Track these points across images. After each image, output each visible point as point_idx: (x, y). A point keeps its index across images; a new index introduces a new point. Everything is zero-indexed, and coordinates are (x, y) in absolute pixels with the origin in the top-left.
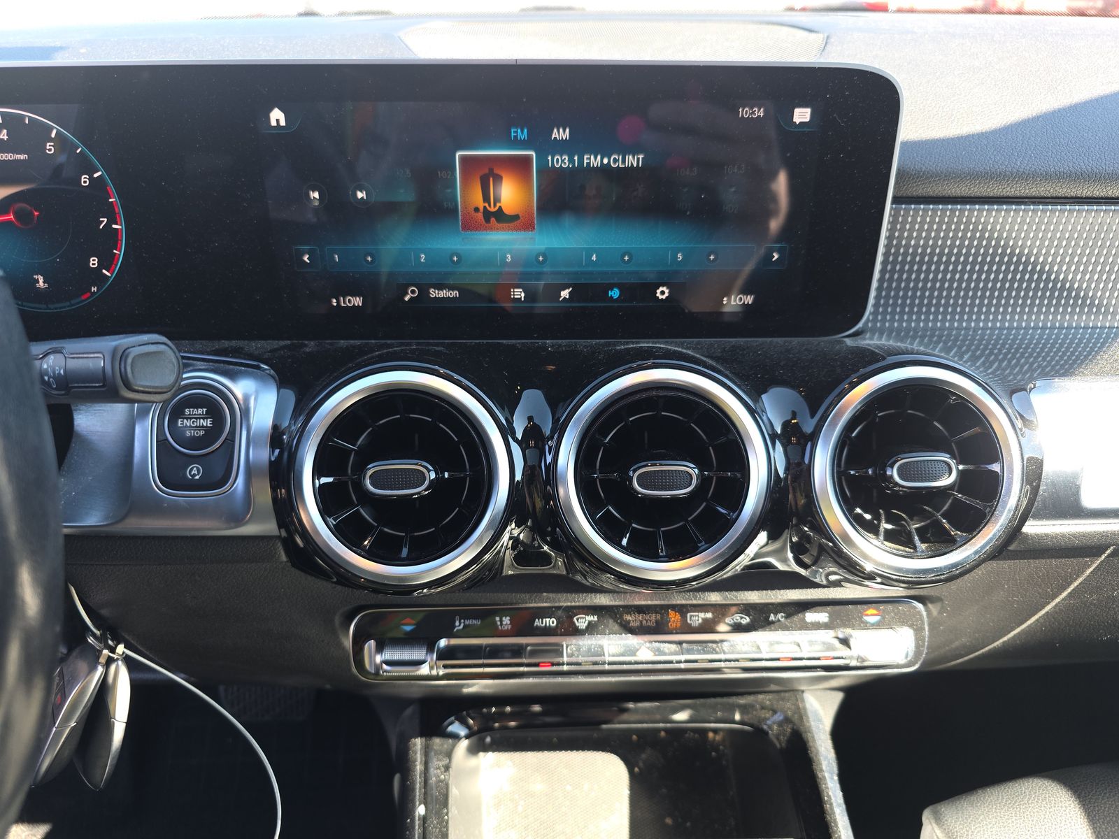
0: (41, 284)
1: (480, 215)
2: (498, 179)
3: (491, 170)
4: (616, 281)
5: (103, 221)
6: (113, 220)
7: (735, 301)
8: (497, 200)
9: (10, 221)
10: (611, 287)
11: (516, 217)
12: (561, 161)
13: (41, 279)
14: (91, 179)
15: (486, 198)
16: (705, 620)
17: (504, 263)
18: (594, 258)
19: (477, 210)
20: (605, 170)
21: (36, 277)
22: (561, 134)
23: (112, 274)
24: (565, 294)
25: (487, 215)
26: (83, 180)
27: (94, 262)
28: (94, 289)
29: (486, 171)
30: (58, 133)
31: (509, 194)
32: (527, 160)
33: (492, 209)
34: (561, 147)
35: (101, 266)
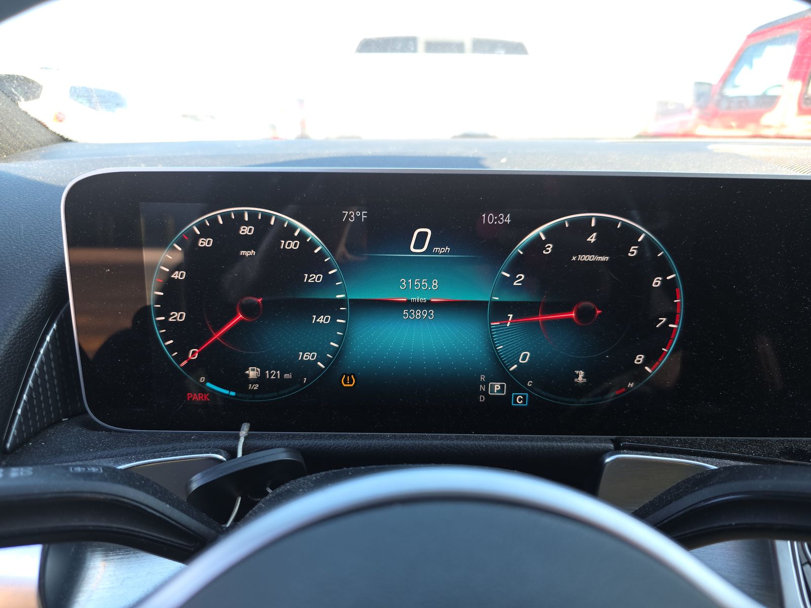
0: (580, 379)
5: (662, 320)
6: (672, 319)
9: (571, 319)
13: (581, 374)
14: (664, 281)
21: (577, 372)
23: (653, 371)
26: (655, 281)
27: (639, 359)
28: (631, 385)
30: (646, 237)
35: (646, 362)
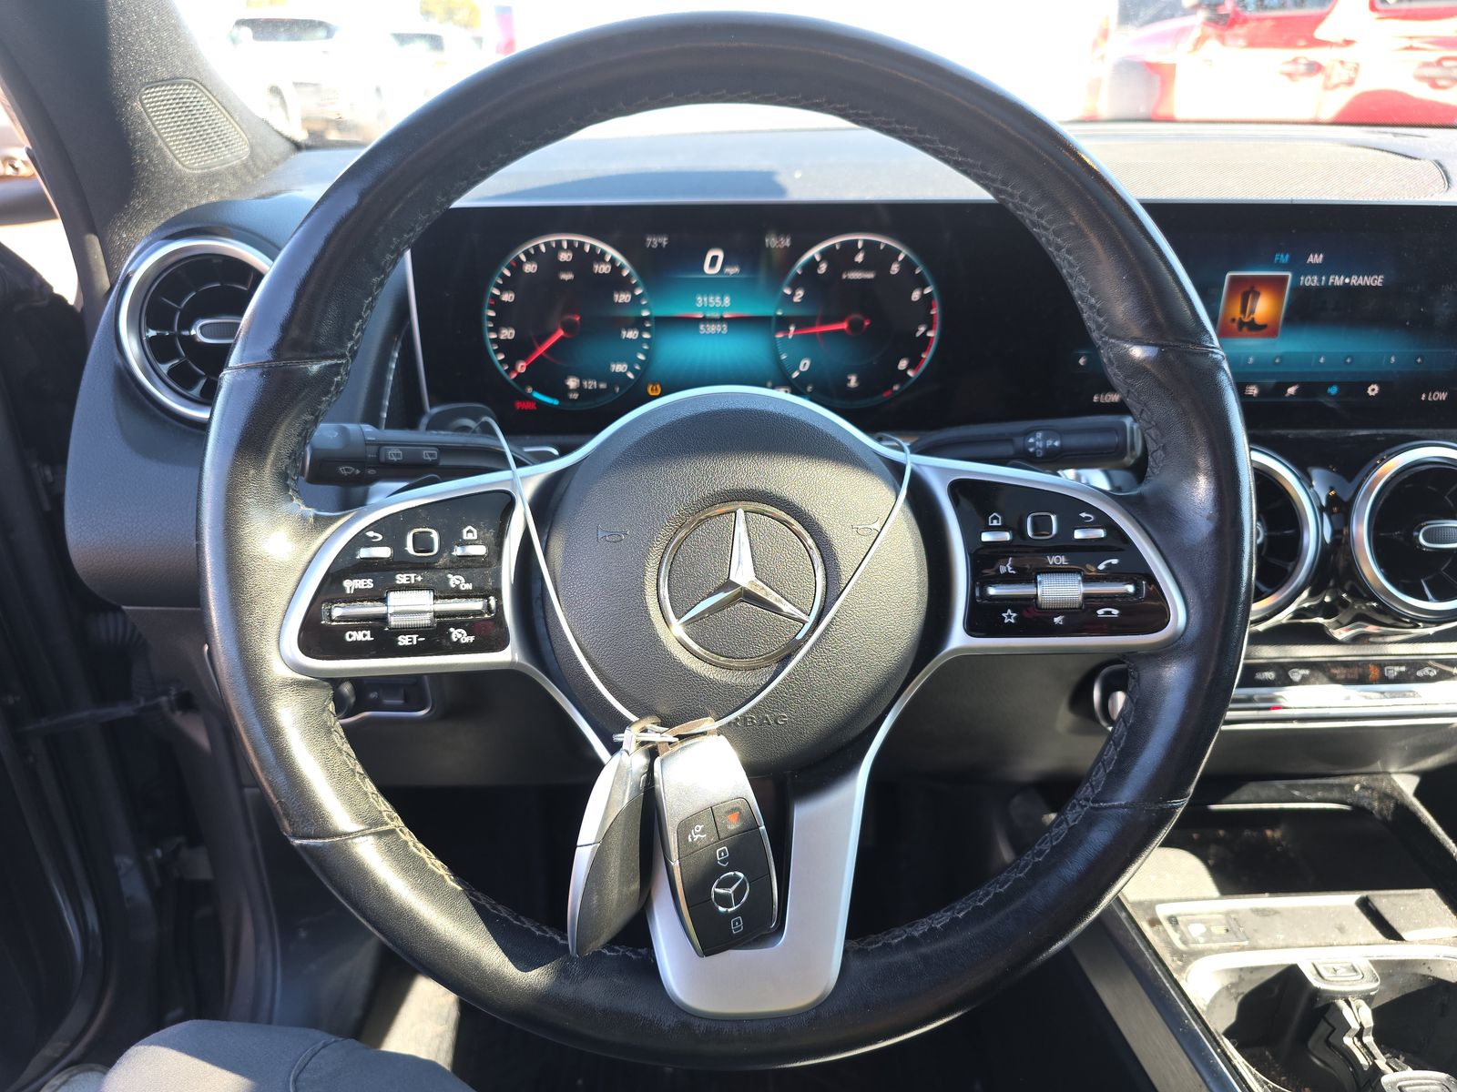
0: (853, 383)
1: (1235, 325)
2: (1257, 295)
3: (1253, 287)
4: (1335, 379)
5: (921, 329)
6: (930, 328)
7: (1432, 396)
8: (1252, 312)
9: (843, 329)
10: (1331, 384)
11: (1264, 326)
12: (1310, 281)
13: (853, 379)
14: (922, 294)
15: (1243, 311)
16: (1400, 673)
17: (1246, 364)
18: (1322, 360)
19: (1233, 320)
20: (1346, 287)
21: (849, 377)
22: (1316, 259)
23: (915, 375)
24: (1291, 390)
25: (1242, 324)
26: (914, 295)
27: (903, 364)
28: (896, 387)
29: (1248, 288)
30: (906, 257)
31: (1263, 307)
32: (1284, 279)
33: (1246, 320)
34: (1314, 269)
35: (908, 367)
